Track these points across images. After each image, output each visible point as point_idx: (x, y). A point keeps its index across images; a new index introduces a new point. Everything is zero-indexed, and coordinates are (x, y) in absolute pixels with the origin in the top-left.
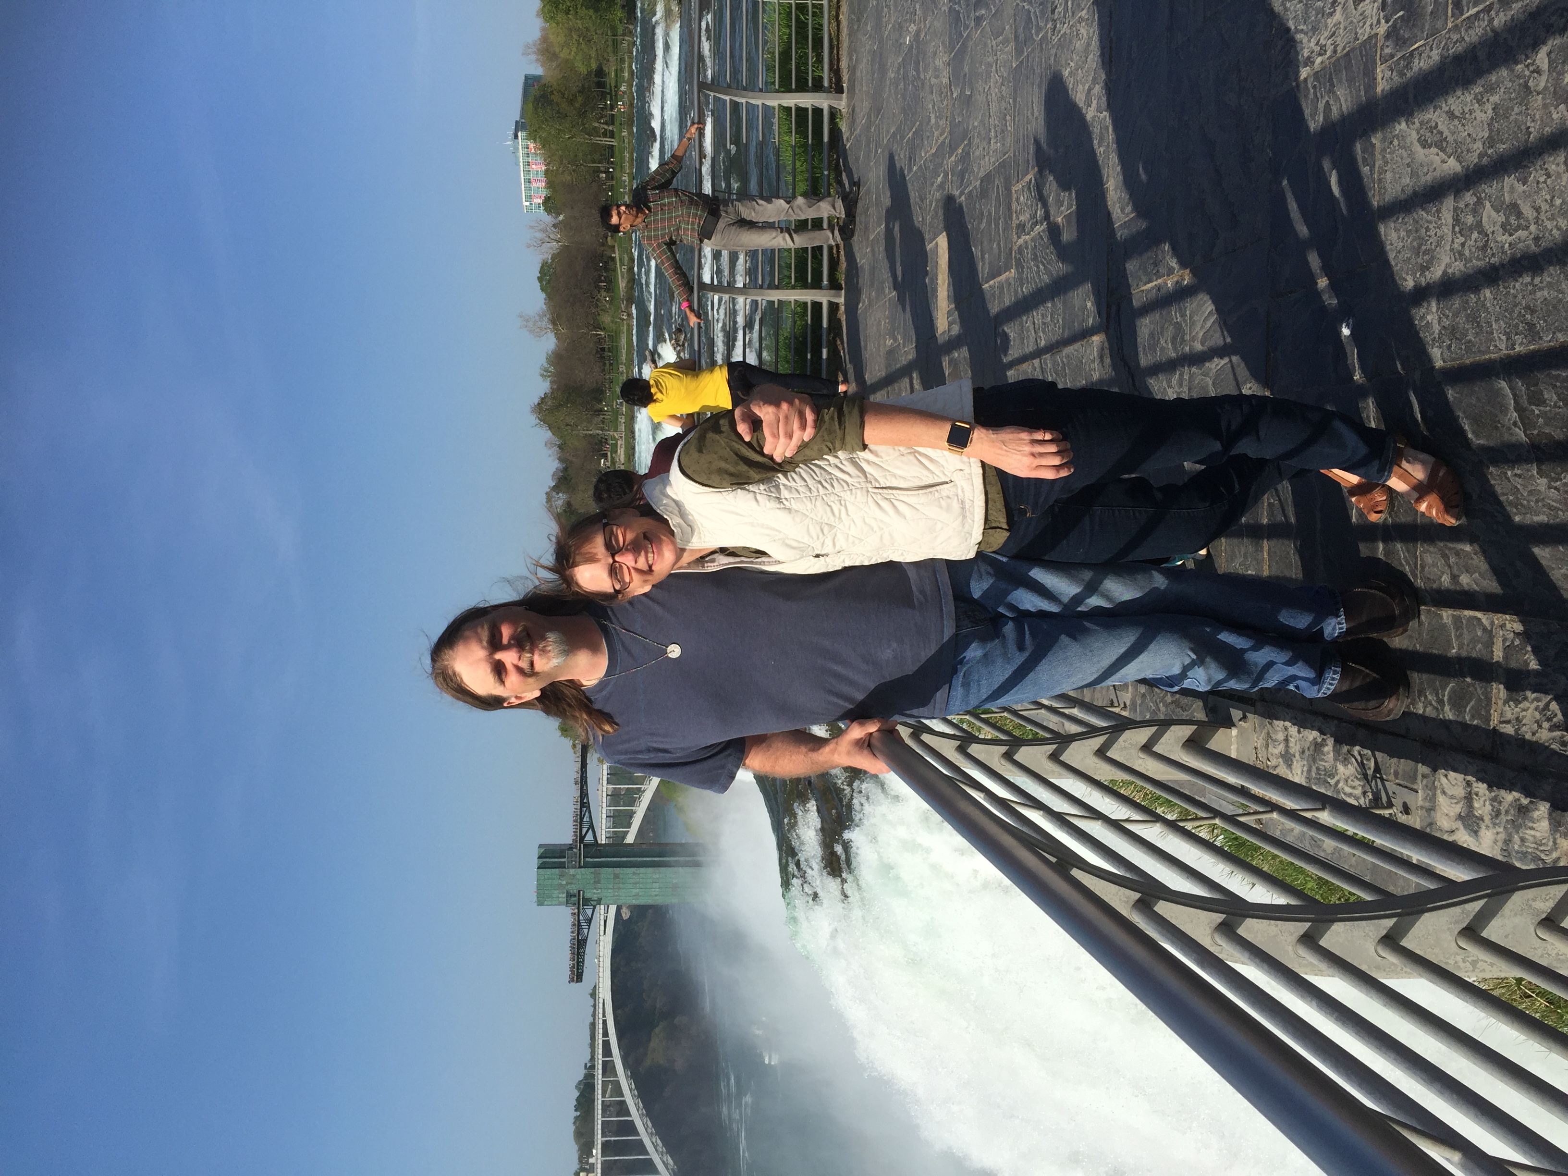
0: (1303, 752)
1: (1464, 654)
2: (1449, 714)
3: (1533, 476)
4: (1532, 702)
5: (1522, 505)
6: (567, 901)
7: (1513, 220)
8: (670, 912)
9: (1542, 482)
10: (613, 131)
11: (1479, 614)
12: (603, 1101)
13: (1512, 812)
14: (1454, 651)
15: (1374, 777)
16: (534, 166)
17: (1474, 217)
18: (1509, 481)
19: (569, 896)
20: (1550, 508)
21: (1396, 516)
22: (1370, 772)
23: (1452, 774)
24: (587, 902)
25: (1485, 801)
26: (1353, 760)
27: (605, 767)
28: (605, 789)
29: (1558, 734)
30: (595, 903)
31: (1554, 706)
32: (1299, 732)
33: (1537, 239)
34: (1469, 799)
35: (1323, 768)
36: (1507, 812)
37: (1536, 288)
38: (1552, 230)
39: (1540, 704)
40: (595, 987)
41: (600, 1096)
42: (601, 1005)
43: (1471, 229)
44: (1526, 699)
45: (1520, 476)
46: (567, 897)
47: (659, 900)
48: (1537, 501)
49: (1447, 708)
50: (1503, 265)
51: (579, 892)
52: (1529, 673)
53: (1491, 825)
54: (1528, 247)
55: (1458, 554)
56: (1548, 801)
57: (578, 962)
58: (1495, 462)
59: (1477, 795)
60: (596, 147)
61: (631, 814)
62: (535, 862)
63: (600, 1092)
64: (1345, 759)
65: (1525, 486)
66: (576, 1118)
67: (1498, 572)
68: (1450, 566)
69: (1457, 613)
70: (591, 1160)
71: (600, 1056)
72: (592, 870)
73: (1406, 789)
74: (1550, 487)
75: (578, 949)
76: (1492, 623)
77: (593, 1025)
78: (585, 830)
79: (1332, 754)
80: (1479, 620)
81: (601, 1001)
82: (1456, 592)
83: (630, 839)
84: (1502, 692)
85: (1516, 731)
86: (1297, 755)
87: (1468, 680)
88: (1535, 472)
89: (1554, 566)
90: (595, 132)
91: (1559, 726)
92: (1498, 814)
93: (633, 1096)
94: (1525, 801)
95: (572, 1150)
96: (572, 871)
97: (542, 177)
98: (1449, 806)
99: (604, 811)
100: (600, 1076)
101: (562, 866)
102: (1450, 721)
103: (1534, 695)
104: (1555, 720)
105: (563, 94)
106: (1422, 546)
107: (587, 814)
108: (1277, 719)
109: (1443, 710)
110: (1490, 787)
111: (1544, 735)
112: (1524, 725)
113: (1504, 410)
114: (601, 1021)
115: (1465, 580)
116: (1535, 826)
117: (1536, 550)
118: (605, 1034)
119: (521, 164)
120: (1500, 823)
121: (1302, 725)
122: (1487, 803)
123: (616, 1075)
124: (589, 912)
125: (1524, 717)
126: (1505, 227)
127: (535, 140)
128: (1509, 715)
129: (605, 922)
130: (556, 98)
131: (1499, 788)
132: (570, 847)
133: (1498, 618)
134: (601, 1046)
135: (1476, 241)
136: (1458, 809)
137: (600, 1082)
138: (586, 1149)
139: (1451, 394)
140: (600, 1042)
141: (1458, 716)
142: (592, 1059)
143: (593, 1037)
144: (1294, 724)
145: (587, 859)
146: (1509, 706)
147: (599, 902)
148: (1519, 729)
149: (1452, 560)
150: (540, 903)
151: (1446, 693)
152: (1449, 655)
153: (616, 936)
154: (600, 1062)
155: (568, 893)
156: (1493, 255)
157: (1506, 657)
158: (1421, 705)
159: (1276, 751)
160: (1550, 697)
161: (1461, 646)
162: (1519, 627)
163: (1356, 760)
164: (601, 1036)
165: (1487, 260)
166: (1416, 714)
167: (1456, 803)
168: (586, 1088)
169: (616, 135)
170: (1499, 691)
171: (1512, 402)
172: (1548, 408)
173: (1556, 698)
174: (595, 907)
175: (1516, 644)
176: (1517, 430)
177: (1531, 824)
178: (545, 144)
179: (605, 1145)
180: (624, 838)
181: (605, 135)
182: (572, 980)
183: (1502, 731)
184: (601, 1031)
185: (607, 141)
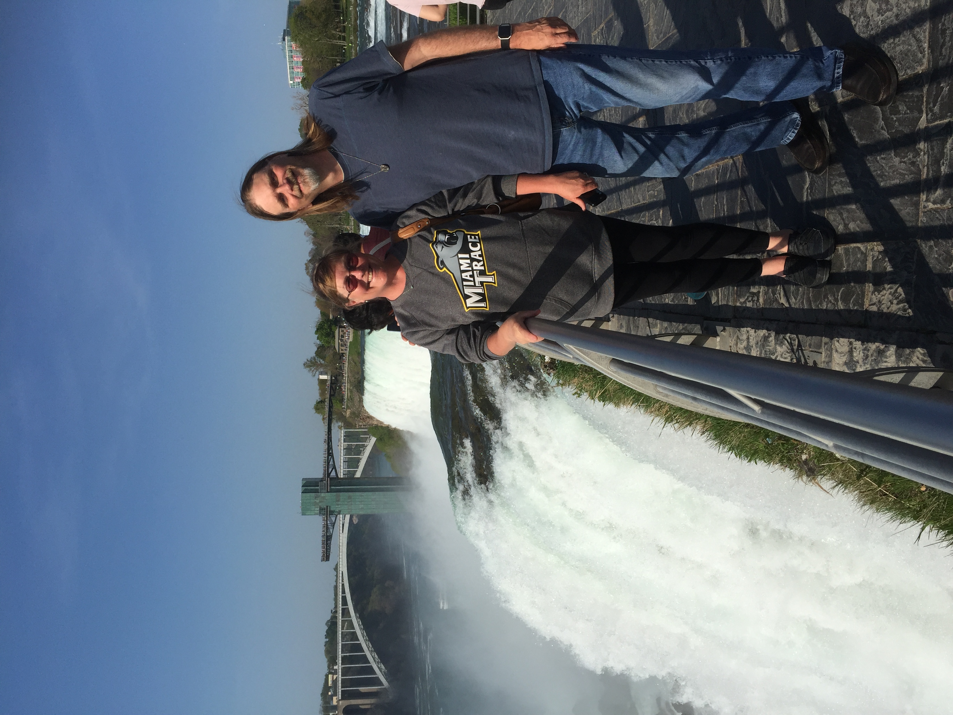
0: (757, 343)
1: (850, 270)
2: (841, 306)
3: (892, 157)
4: (888, 290)
5: (885, 176)
6: (320, 512)
7: (884, 6)
8: (383, 519)
9: (897, 160)
10: (345, 36)
11: (859, 245)
12: (342, 632)
13: (875, 354)
14: (845, 269)
15: (798, 350)
16: (295, 59)
17: (862, 8)
18: (878, 162)
19: (321, 509)
20: (901, 174)
21: (814, 195)
22: (795, 347)
23: (841, 340)
24: (332, 513)
25: (860, 351)
26: (786, 342)
27: (342, 432)
28: (342, 445)
29: (902, 305)
30: (337, 513)
31: (900, 290)
32: (755, 332)
33: (897, 16)
34: (851, 352)
35: (768, 350)
36: (872, 355)
37: (896, 45)
38: (905, 9)
39: (892, 290)
40: (337, 564)
41: (340, 629)
42: (341, 575)
43: (860, 16)
44: (884, 289)
45: (884, 159)
46: (320, 509)
47: (376, 512)
48: (894, 172)
49: (840, 303)
50: (877, 35)
51: (327, 507)
52: (886, 273)
53: (863, 365)
54: (892, 21)
55: (848, 211)
56: (895, 345)
57: (327, 549)
58: (871, 154)
59: (855, 348)
60: (334, 46)
61: (358, 460)
62: (300, 489)
63: (340, 626)
64: (781, 342)
65: (886, 164)
66: (326, 642)
67: (870, 218)
68: (843, 219)
69: (847, 246)
70: (335, 667)
71: (340, 605)
72: (335, 494)
73: (815, 353)
74: (901, 162)
75: (327, 541)
76: (867, 248)
77: (336, 587)
78: (330, 470)
79: (774, 341)
80: (859, 248)
81: (341, 572)
82: (847, 234)
83: (358, 475)
84: (871, 288)
85: (878, 309)
86: (754, 346)
87: (852, 284)
88: (893, 155)
89: (902, 208)
90: (333, 37)
91: (903, 301)
92: (867, 357)
93: (361, 629)
94: (882, 347)
95: (324, 661)
96: (323, 495)
97: (300, 64)
98: (840, 358)
99: (342, 458)
100: (340, 618)
101: (316, 491)
102: (841, 310)
103: (889, 286)
104: (900, 298)
105: (313, 12)
106: (828, 210)
107: (332, 460)
108: (743, 327)
109: (837, 304)
110: (863, 343)
111: (894, 308)
112: (883, 304)
113: (876, 120)
114: (341, 585)
115: (852, 226)
116: (887, 360)
117: (892, 201)
118: (344, 592)
119: (287, 57)
120: (868, 362)
121: (757, 327)
122: (861, 352)
123: (350, 617)
124: (333, 519)
125: (883, 299)
126: (880, 12)
127: (296, 41)
128: (875, 300)
129: (343, 525)
130: (308, 15)
131: (867, 342)
132: (322, 480)
133: (869, 245)
134: (341, 600)
135: (862, 22)
136: (844, 359)
137: (340, 621)
138: (332, 661)
139: (846, 117)
140: (341, 597)
141: (846, 306)
142: (336, 607)
143: (336, 594)
144: (752, 328)
145: (332, 487)
146: (875, 295)
147: (339, 513)
148: (880, 307)
149: (845, 215)
150: (303, 514)
151: (840, 294)
152: (842, 271)
153: (349, 534)
154: (340, 609)
155: (320, 508)
156: (872, 29)
157: (874, 267)
158: (825, 304)
159: (742, 346)
160: (898, 285)
161: (848, 266)
162: (881, 248)
163: (788, 342)
164: (341, 593)
165: (869, 32)
166: (822, 309)
167: (843, 356)
168: (332, 625)
169: (347, 39)
170: (869, 287)
171: (881, 115)
172: (901, 115)
173: (901, 286)
174: (337, 516)
175: (879, 258)
176: (883, 131)
177: (885, 360)
178: (302, 44)
179: (343, 658)
180: (354, 474)
181: (339, 39)
182: (323, 560)
183: (870, 310)
184: (341, 590)
185: (341, 43)
